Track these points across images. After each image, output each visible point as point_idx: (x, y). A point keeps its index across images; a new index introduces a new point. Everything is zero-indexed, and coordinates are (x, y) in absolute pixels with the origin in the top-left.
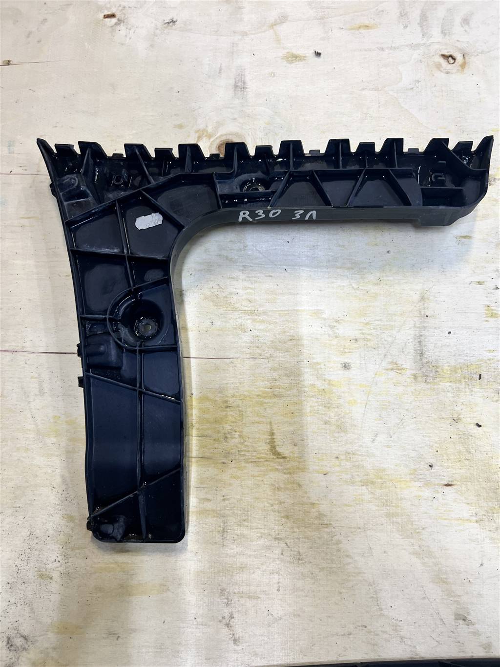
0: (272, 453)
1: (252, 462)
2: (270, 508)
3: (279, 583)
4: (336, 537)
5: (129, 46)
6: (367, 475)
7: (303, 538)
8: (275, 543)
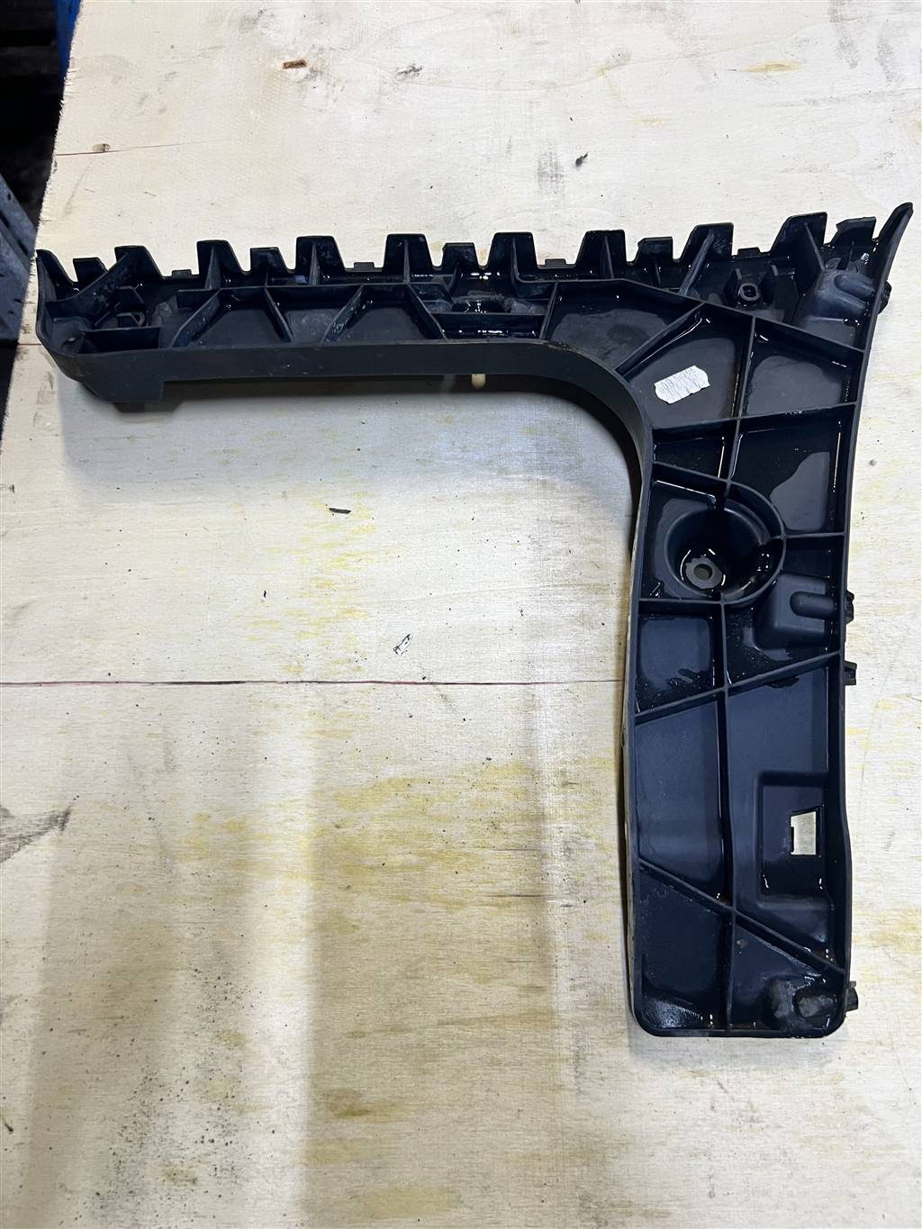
3: (710, 1177)
4: (829, 1066)
5: (334, 113)
6: (882, 923)
7: (754, 1070)
8: (694, 1083)
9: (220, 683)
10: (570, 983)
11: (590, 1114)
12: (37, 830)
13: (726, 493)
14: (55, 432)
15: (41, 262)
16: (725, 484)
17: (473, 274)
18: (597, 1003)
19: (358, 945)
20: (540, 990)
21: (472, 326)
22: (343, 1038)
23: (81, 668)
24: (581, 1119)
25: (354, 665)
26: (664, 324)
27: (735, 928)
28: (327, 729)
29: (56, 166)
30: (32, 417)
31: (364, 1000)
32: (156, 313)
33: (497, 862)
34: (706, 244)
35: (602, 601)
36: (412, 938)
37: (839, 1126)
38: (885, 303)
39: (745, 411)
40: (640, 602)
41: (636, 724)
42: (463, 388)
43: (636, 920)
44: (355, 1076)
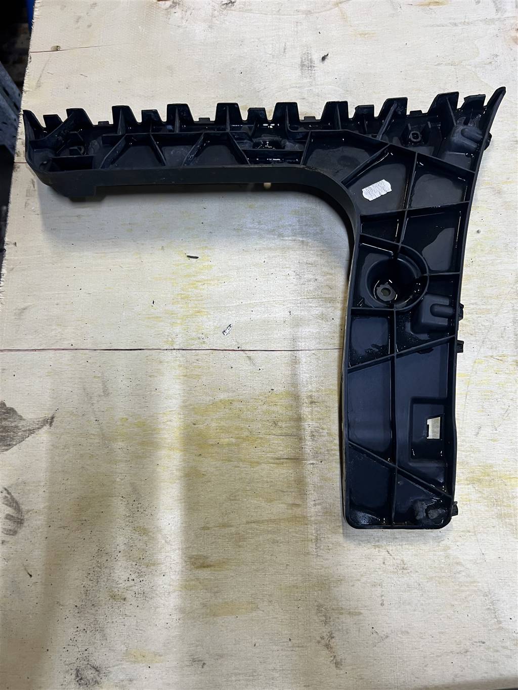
3: (382, 596)
4: (443, 542)
5: (186, 28)
6: (473, 472)
7: (405, 544)
8: (375, 551)
9: (131, 350)
10: (313, 502)
11: (323, 567)
12: (37, 426)
13: (399, 251)
14: (37, 213)
15: (25, 116)
16: (398, 246)
17: (264, 125)
18: (327, 512)
19: (205, 484)
20: (298, 506)
21: (264, 157)
22: (198, 530)
23: (57, 342)
24: (318, 569)
25: (201, 341)
26: (368, 155)
27: (397, 476)
28: (188, 374)
29: (31, 58)
30: (24, 204)
31: (209, 511)
32: (90, 146)
33: (276, 442)
34: (392, 109)
35: (333, 307)
36: (233, 480)
37: (446, 571)
38: (488, 145)
39: (410, 205)
40: (352, 310)
41: (349, 373)
42: (259, 189)
43: (347, 472)
44: (204, 549)
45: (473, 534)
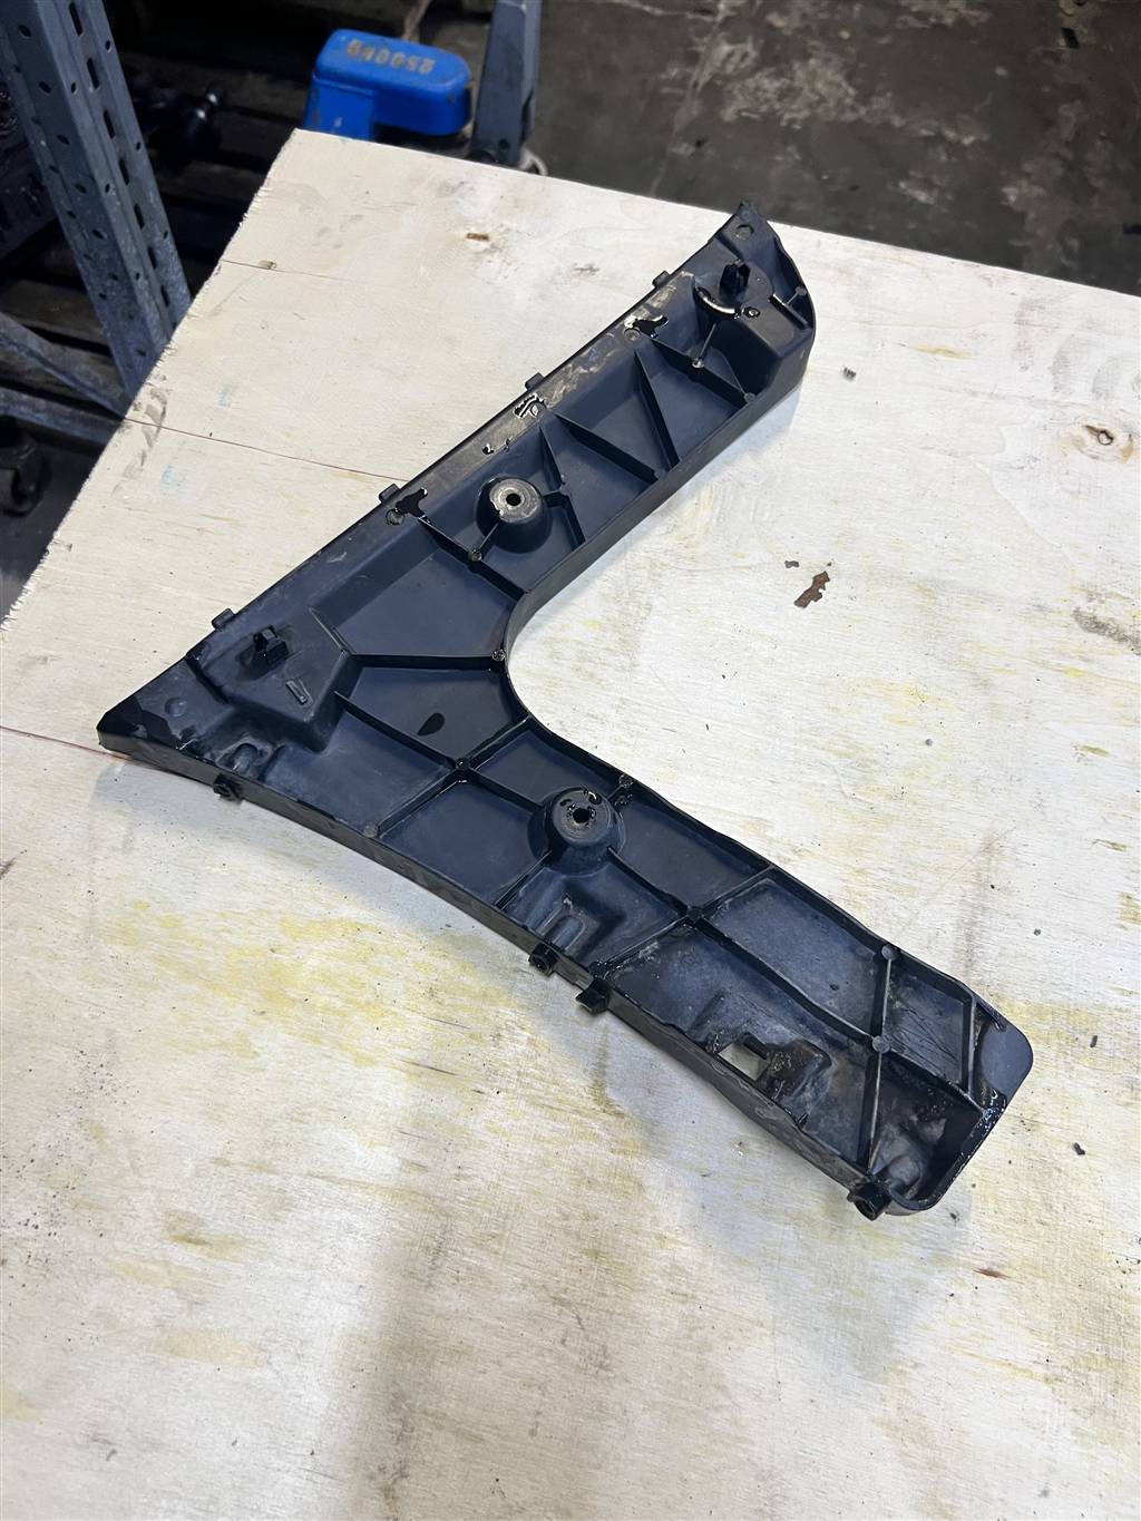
0: (592, 1097)
1: (543, 1106)
2: (558, 1224)
3: (539, 1413)
4: (699, 1331)
5: (501, 288)
10: (457, 1171)
14: (129, 506)
18: (477, 1199)
19: (253, 1073)
20: (422, 1168)
22: (206, 1161)
23: (75, 731)
24: (422, 1314)
29: (219, 269)
30: (113, 487)
31: (240, 1129)
33: (422, 1029)
36: (310, 1081)
37: (691, 1399)
44: (204, 1203)
45: (768, 1333)
